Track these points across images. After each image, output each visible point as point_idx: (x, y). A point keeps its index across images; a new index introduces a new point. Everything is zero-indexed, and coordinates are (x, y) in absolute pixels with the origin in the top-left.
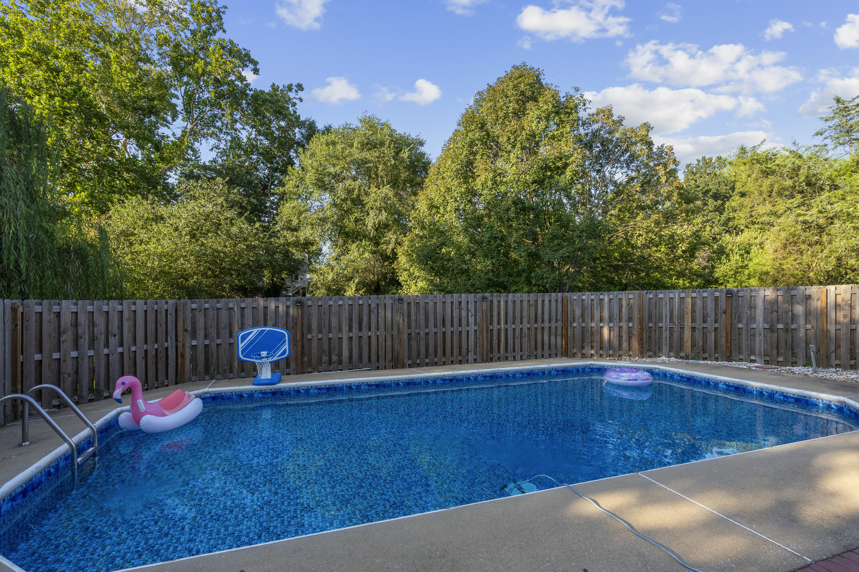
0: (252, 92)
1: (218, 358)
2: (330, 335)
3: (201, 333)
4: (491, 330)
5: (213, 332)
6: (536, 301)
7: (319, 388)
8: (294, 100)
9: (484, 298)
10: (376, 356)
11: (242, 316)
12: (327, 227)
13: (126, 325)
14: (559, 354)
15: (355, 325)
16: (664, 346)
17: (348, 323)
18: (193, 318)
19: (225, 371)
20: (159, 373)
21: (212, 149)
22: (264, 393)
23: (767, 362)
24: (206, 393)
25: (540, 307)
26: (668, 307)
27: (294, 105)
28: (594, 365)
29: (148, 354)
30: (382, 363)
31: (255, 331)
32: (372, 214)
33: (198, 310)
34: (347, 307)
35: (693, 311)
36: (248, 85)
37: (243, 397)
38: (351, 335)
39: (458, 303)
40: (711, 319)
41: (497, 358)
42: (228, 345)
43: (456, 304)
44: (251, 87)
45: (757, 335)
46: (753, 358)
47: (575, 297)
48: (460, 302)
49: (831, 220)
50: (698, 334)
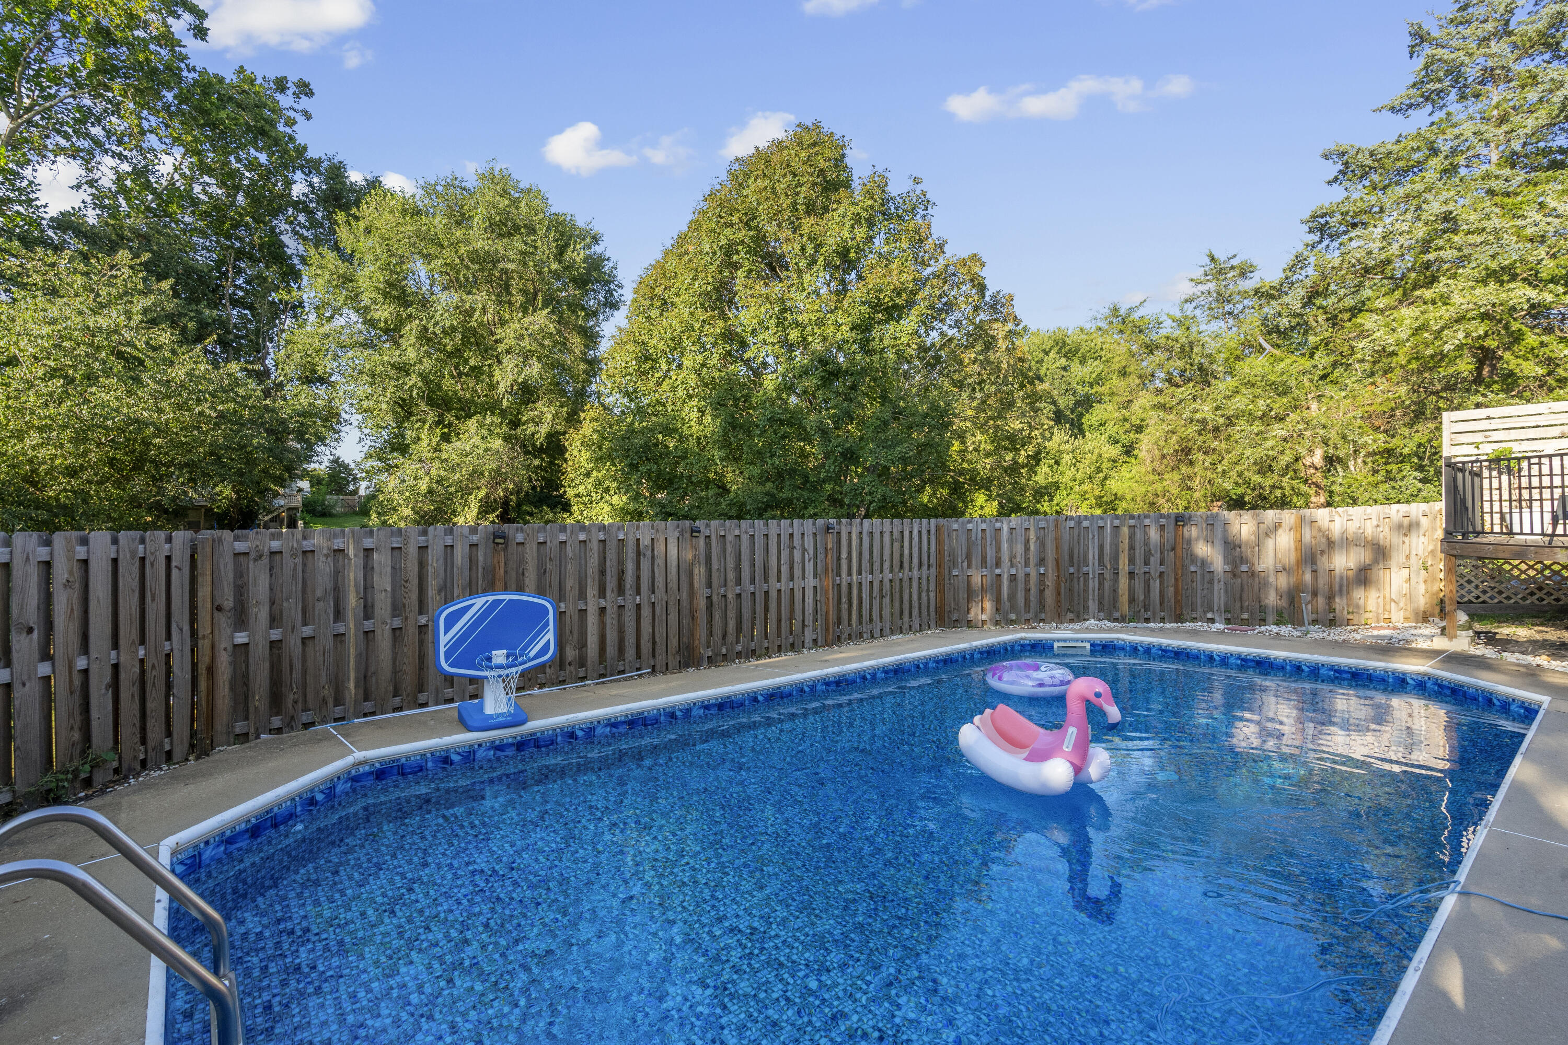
0: (192, 75)
1: (305, 672)
2: (562, 605)
3: (260, 613)
4: (839, 585)
5: (292, 608)
6: (902, 532)
7: (613, 724)
8: (291, 114)
9: (828, 528)
10: (650, 645)
11: (368, 568)
12: (410, 383)
13: (63, 602)
14: (933, 625)
15: (611, 584)
16: (1091, 603)
17: (597, 578)
18: (240, 573)
19: (325, 701)
20: (150, 723)
21: (78, 187)
22: (498, 747)
23: (1228, 621)
24: (361, 763)
25: (906, 544)
26: (1096, 541)
27: (291, 123)
28: (1025, 639)
29: (122, 676)
30: (660, 658)
31: (479, 603)
32: (509, 362)
33: (253, 555)
34: (595, 545)
35: (1132, 548)
36: (183, 58)
37: (452, 763)
38: (603, 603)
39: (787, 536)
40: (1154, 560)
41: (846, 635)
42: (332, 638)
43: (784, 538)
44: (192, 63)
45: (1216, 582)
46: (1209, 615)
47: (955, 527)
48: (791, 535)
49: (1230, 421)
50: (1139, 584)
